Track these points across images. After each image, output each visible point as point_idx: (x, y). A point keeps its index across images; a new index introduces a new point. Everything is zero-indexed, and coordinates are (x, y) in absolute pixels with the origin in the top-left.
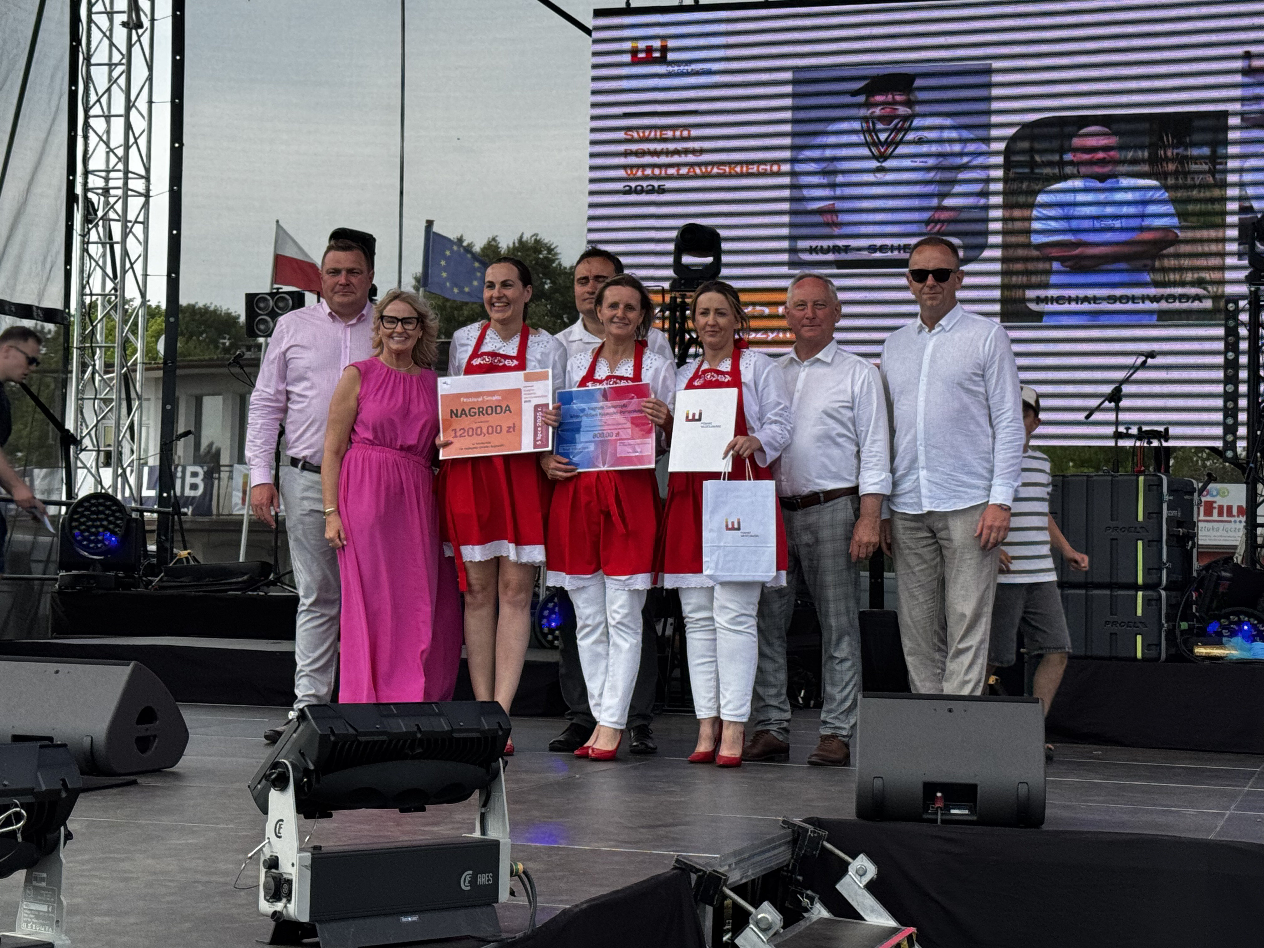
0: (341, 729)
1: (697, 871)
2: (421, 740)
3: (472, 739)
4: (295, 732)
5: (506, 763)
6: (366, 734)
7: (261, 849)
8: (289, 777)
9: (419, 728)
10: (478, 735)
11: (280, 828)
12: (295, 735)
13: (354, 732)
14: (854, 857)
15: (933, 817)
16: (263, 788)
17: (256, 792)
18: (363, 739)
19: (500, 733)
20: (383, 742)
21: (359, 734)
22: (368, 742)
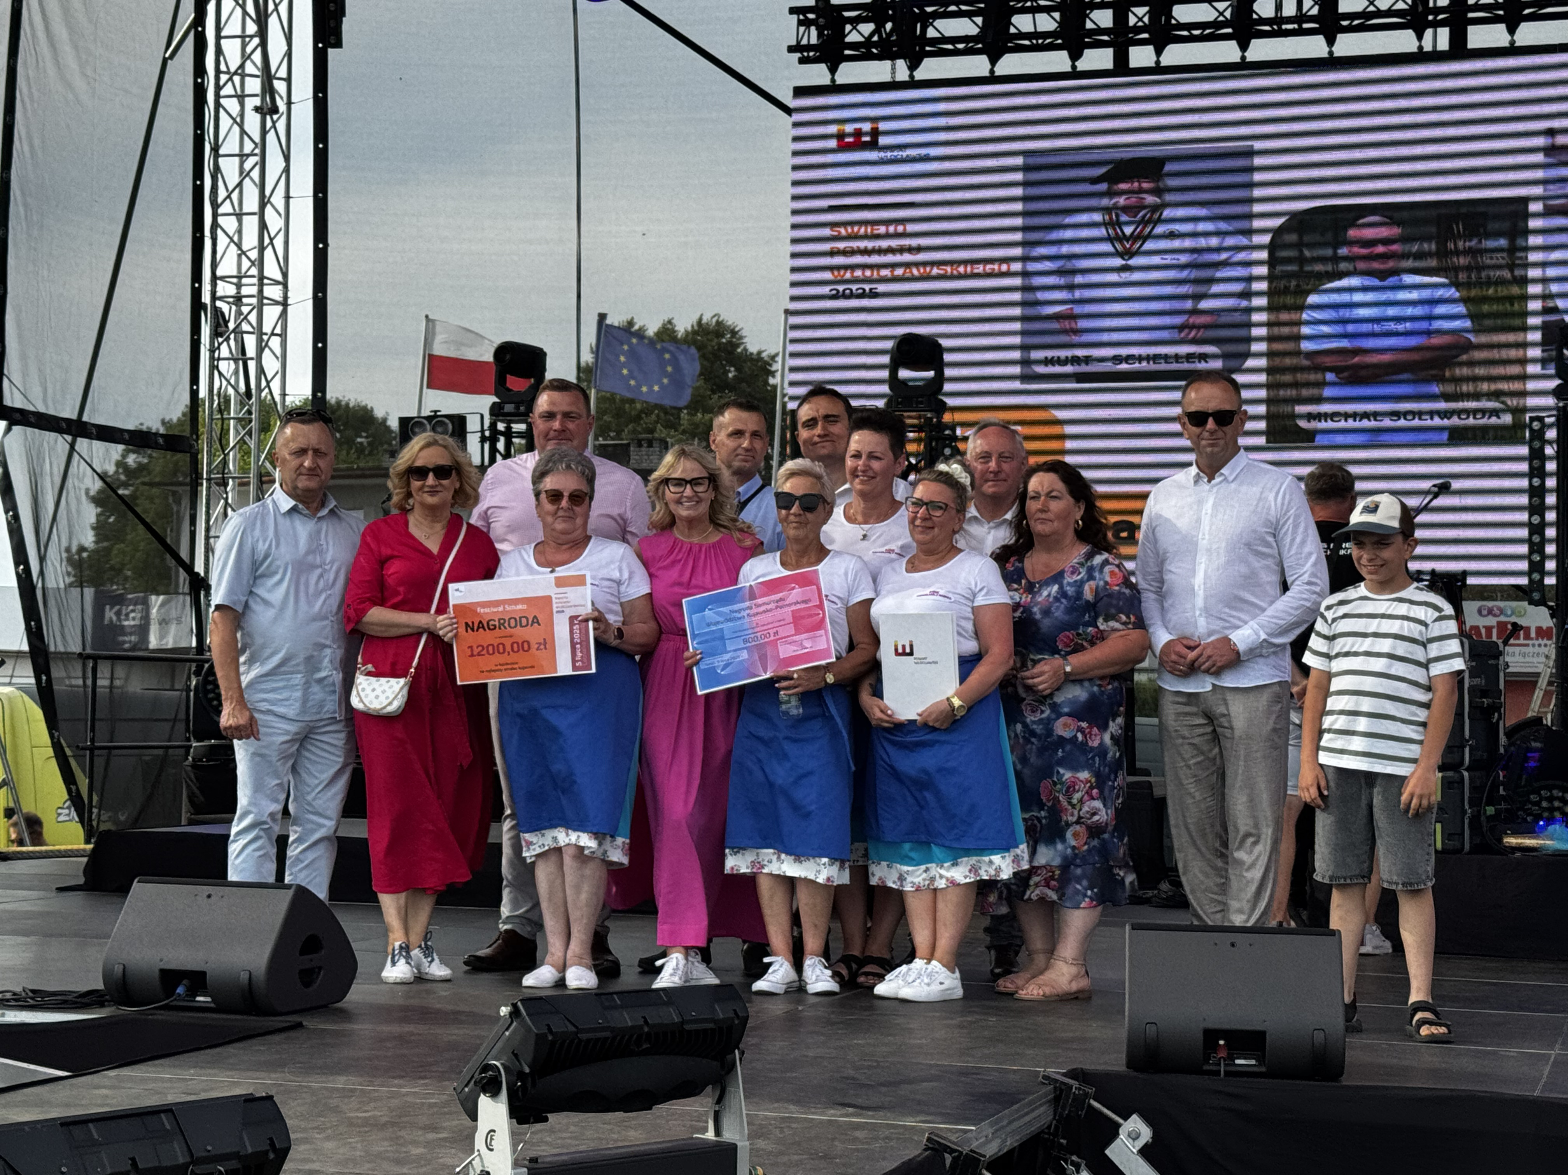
1: (952, 1151)
2: (648, 1034)
3: (705, 1030)
4: (507, 1029)
5: (742, 1053)
7: (470, 1162)
8: (501, 1082)
9: (646, 1022)
10: (711, 1025)
11: (492, 1139)
12: (507, 1033)
13: (574, 1029)
14: (1126, 1118)
15: (1215, 1068)
16: (470, 1091)
17: (463, 1096)
19: (737, 1022)
20: (606, 1039)
22: (589, 1041)
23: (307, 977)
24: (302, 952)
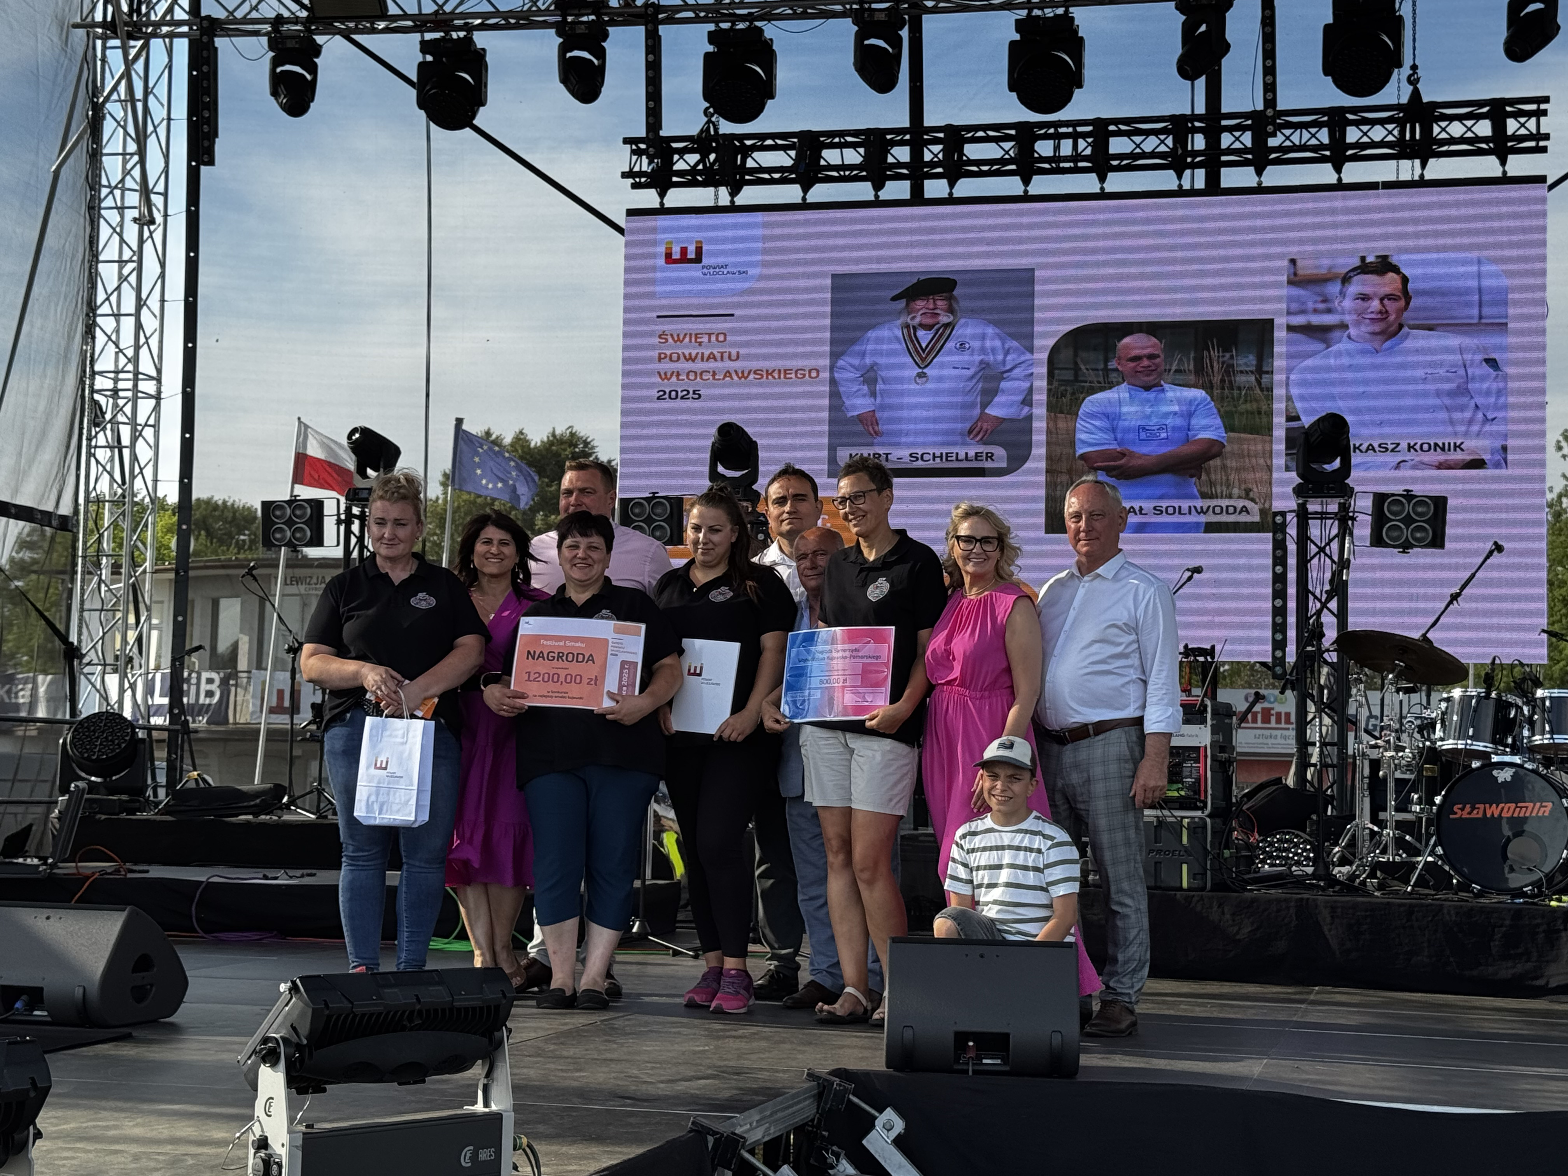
0: (336, 1002)
1: (714, 1133)
2: (420, 1012)
3: (474, 1009)
4: (287, 1005)
5: (509, 1031)
6: (361, 1006)
7: (250, 1128)
8: (280, 1053)
9: (418, 1000)
10: (481, 1004)
11: (270, 1106)
12: (287, 1008)
13: (349, 1005)
14: (881, 1112)
15: (965, 1067)
16: (253, 1064)
18: (358, 1011)
20: (380, 1014)
21: (354, 1006)
22: (363, 1015)
23: (140, 994)
24: (135, 970)
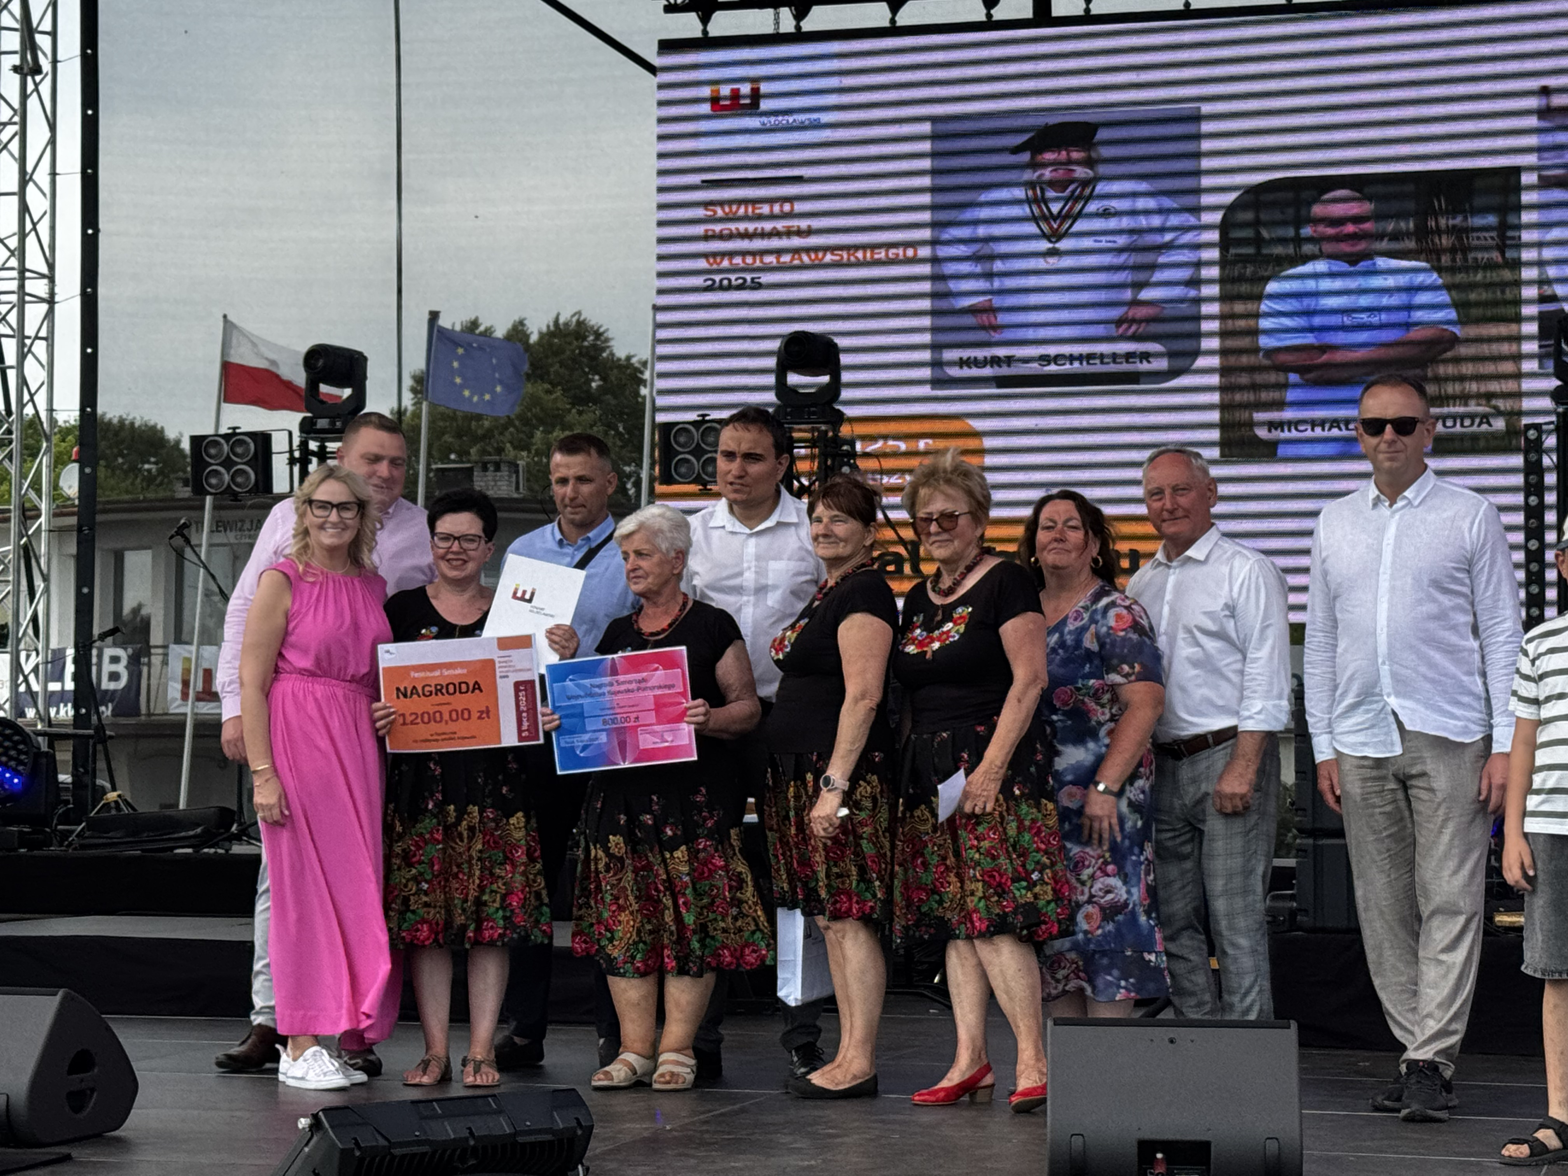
0: (369, 1139)
2: (474, 1148)
3: (542, 1143)
4: (307, 1145)
5: (586, 1169)
6: (401, 1145)
9: (471, 1133)
10: (549, 1137)
12: (306, 1149)
13: (385, 1143)
18: (397, 1152)
19: (579, 1132)
20: (424, 1154)
21: (392, 1145)
23: (77, 1100)
24: (70, 1072)
